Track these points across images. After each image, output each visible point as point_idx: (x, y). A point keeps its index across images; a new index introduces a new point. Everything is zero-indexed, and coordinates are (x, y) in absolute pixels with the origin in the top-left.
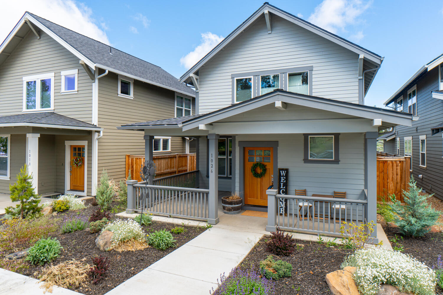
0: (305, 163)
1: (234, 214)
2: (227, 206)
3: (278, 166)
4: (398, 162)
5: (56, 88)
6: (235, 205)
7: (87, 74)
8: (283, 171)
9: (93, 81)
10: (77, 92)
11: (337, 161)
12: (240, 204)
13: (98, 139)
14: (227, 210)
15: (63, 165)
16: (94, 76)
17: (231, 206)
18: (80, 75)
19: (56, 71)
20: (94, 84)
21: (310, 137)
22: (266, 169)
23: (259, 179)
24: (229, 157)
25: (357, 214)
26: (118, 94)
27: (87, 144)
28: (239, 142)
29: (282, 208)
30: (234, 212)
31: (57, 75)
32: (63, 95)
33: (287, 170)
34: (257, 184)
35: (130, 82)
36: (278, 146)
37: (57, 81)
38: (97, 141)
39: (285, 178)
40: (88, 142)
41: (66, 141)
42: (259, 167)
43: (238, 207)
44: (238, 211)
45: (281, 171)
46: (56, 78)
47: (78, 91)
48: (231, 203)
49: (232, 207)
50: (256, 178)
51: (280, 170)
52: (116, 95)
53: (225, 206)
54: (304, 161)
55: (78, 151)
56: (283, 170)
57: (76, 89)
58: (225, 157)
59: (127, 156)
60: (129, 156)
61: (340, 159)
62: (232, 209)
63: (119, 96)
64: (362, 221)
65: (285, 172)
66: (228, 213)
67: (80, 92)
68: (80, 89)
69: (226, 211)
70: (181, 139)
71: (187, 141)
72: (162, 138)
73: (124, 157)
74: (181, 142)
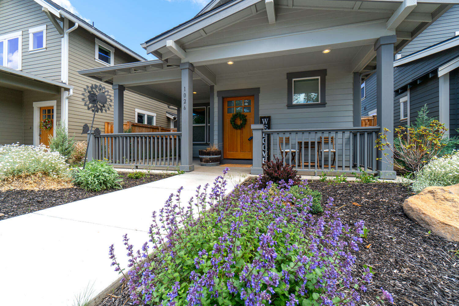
0: (288, 109)
1: (213, 165)
2: (204, 157)
3: (260, 114)
4: (367, 121)
5: (24, 47)
6: (213, 155)
7: (55, 29)
8: (265, 119)
9: (62, 36)
10: (45, 50)
11: (323, 104)
12: (219, 155)
13: (67, 98)
14: (205, 162)
15: (31, 128)
16: (63, 30)
17: (208, 157)
18: (48, 31)
19: (24, 30)
20: (62, 39)
21: (294, 81)
22: (246, 120)
23: (239, 131)
24: (208, 125)
25: (344, 160)
26: (95, 59)
27: (56, 104)
28: (218, 92)
29: (265, 157)
30: (212, 163)
31: (24, 33)
32: (31, 54)
33: (269, 118)
34: (237, 136)
35: (110, 52)
36: (259, 93)
37: (24, 40)
38: (67, 101)
39: (267, 126)
40: (57, 102)
41: (34, 103)
42: (239, 118)
43: (216, 158)
44: (216, 163)
45: (263, 120)
46: (24, 37)
47: (46, 48)
48: (209, 154)
49: (210, 158)
50: (236, 130)
51: (261, 118)
52: (93, 59)
53: (202, 158)
54: (288, 106)
55: (48, 113)
56: (264, 117)
57: (44, 46)
58: (205, 125)
59: (106, 123)
60: (108, 123)
61: (326, 102)
62: (210, 160)
63: (96, 60)
64: (349, 167)
65: (267, 120)
66: (205, 165)
67: (48, 49)
68: (48, 46)
69: (203, 163)
70: (166, 119)
71: (171, 121)
72: (146, 113)
73: (103, 124)
74: (166, 121)
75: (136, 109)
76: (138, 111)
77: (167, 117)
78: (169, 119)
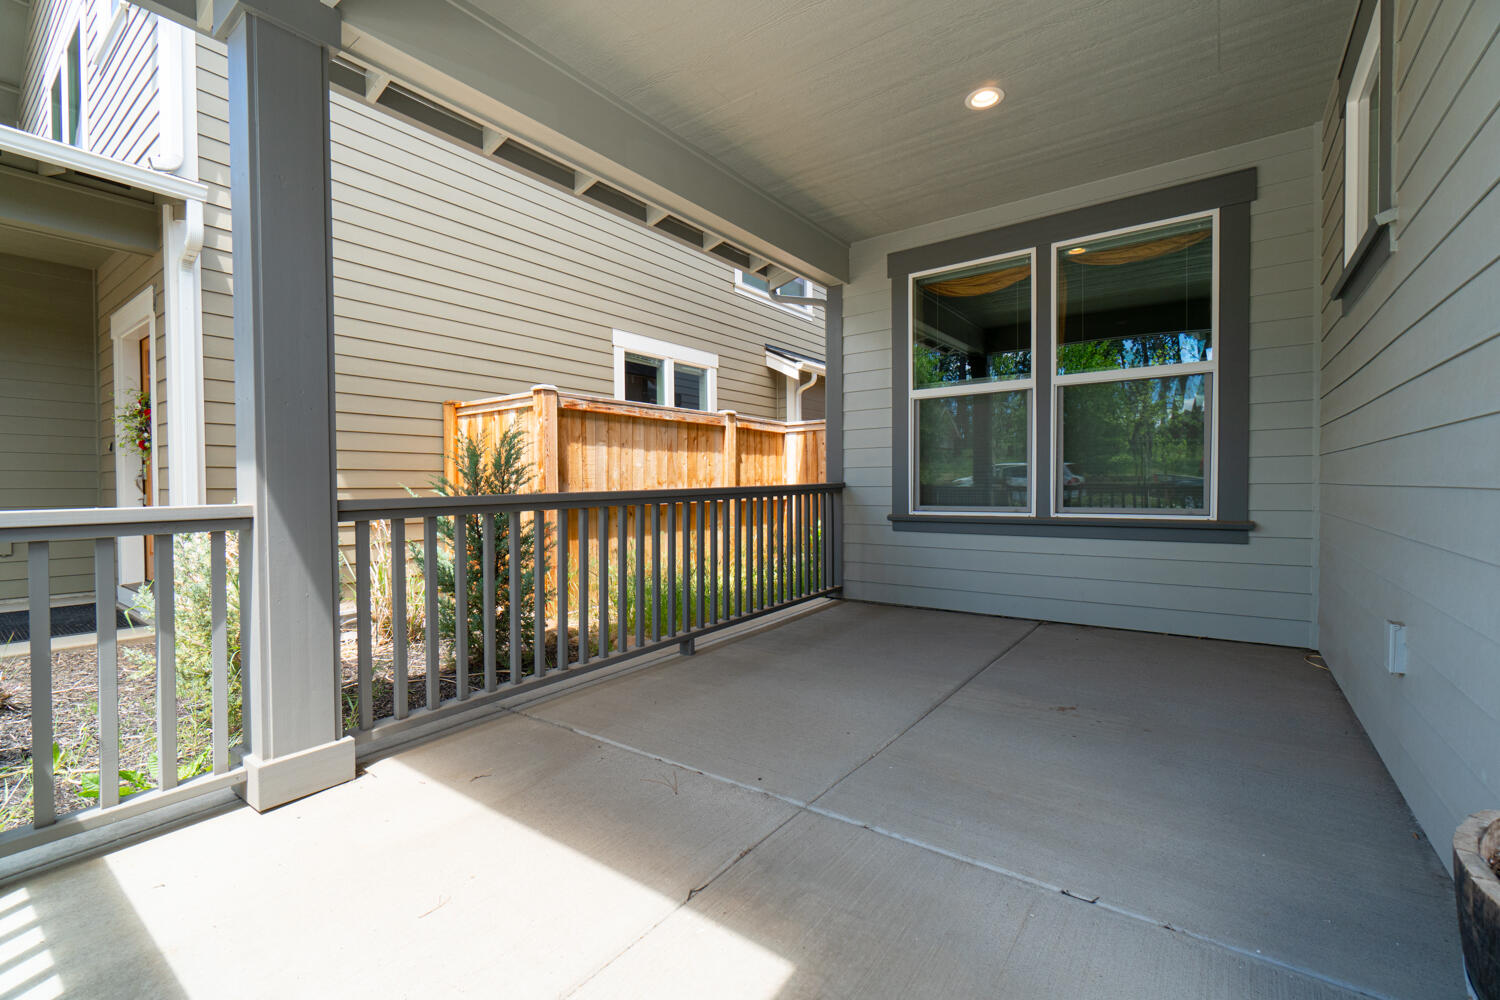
15: (113, 448)
40: (155, 296)
41: (113, 320)
58: (1029, 383)
59: (448, 409)
60: (457, 408)
70: (766, 382)
71: (790, 387)
72: (670, 354)
73: (434, 411)
74: (766, 392)
75: (614, 331)
76: (629, 342)
77: (769, 369)
78: (777, 379)
